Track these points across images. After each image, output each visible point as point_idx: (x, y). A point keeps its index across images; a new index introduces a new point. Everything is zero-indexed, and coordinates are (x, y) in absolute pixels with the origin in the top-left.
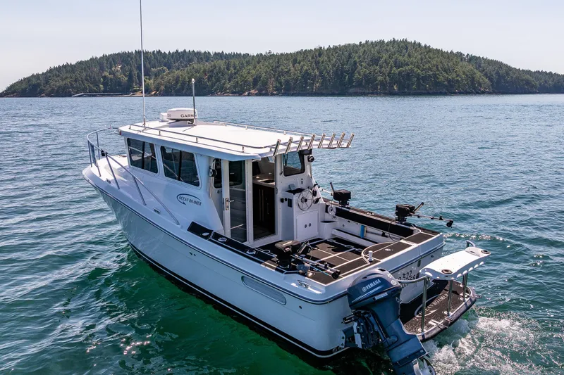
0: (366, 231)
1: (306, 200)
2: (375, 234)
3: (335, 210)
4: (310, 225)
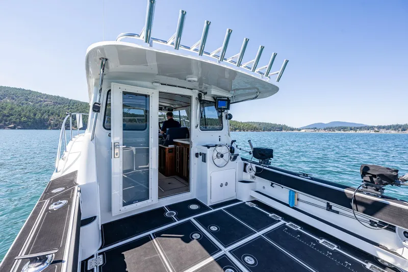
0: (298, 200)
1: (222, 156)
2: (313, 204)
3: (255, 169)
4: (226, 184)
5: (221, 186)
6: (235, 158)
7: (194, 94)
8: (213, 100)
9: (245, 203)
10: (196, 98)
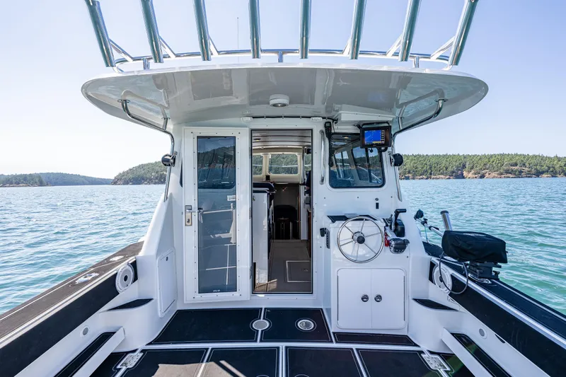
1: (361, 240)
4: (378, 298)
5: (365, 298)
6: (400, 247)
7: (317, 126)
8: (358, 131)
9: (422, 352)
10: (322, 132)
